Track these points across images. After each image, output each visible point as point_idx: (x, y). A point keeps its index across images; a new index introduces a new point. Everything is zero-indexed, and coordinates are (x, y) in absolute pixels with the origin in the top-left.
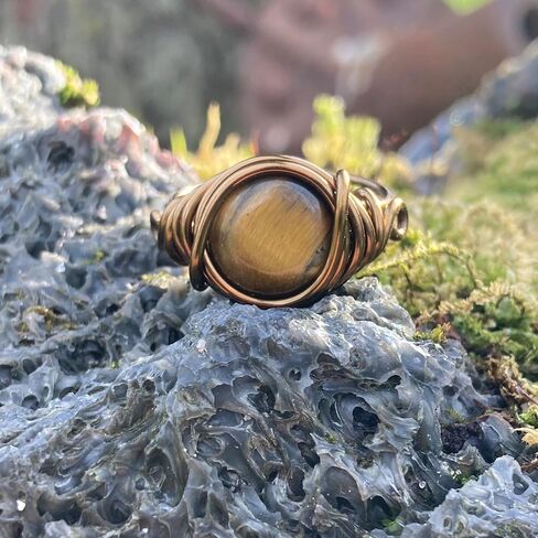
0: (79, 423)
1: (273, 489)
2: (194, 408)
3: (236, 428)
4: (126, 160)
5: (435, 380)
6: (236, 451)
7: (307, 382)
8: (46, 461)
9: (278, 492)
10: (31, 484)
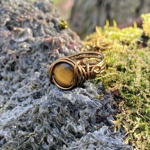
0: (28, 111)
1: (62, 128)
2: (45, 111)
3: (54, 115)
4: (59, 48)
5: (95, 108)
6: (53, 120)
7: (67, 107)
8: (20, 119)
9: (62, 129)
10: (17, 123)
